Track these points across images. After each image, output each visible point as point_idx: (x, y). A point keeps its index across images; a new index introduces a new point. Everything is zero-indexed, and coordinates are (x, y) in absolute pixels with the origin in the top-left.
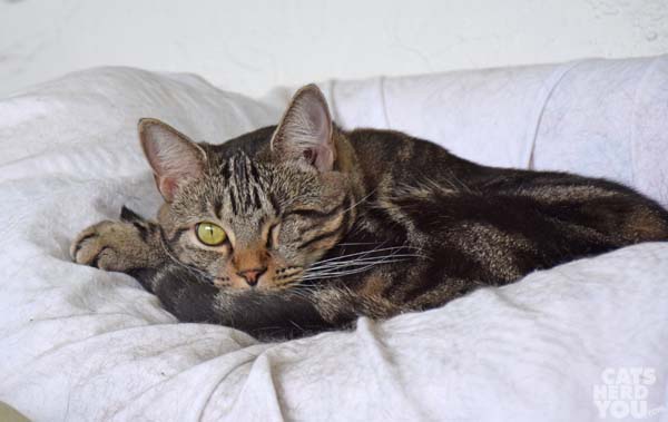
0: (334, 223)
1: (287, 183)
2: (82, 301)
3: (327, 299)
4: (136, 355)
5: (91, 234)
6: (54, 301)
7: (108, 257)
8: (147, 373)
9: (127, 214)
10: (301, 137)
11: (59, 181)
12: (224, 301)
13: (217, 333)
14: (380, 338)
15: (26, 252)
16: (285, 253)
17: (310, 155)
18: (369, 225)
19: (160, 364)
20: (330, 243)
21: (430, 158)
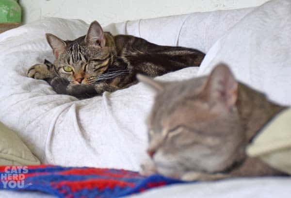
0: (106, 63)
1: (90, 52)
2: (27, 88)
3: (99, 86)
4: (39, 104)
5: (33, 68)
6: (19, 88)
7: (37, 75)
8: (41, 110)
9: (46, 62)
10: (94, 37)
11: (27, 52)
12: (70, 88)
13: (65, 97)
14: (108, 98)
15: (13, 74)
16: (90, 73)
17: (98, 42)
18: (117, 64)
19: (46, 107)
20: (105, 69)
21: (140, 43)
